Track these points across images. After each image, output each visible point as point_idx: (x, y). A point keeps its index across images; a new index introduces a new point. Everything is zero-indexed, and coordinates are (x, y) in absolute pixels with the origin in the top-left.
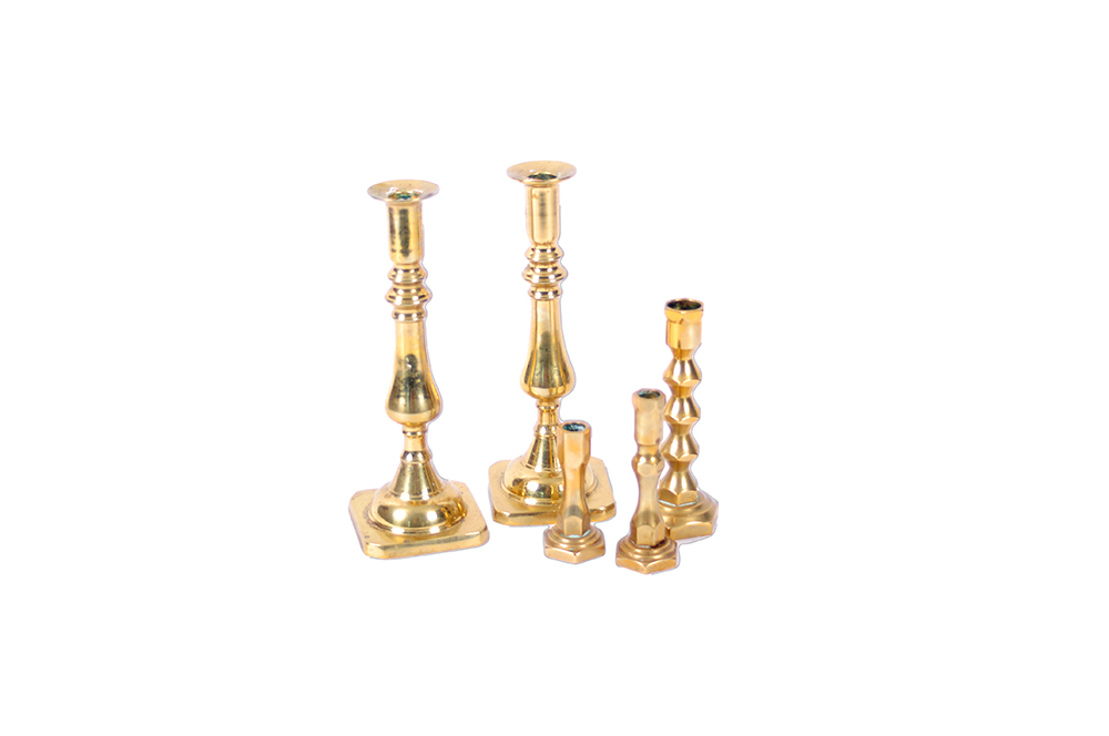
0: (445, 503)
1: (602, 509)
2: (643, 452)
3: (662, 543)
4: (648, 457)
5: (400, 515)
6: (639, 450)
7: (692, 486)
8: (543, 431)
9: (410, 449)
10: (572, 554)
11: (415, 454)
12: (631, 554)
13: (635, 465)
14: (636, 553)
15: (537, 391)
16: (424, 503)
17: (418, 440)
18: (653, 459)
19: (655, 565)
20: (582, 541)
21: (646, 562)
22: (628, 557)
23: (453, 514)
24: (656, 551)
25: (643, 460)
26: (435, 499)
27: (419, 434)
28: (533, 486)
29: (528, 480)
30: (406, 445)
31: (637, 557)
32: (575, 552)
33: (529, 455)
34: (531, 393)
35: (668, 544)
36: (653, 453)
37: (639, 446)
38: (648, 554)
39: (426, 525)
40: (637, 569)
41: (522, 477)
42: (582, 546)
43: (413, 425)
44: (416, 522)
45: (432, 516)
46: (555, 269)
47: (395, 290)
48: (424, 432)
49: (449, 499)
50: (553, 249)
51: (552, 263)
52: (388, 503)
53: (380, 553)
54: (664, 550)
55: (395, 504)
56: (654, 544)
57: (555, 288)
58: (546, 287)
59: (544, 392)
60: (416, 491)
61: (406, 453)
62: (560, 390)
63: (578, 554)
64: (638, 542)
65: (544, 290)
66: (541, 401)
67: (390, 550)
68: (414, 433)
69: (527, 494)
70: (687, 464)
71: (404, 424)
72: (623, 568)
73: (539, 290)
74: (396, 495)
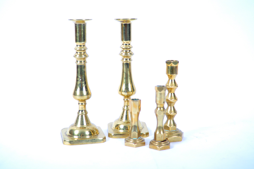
0: (92, 129)
1: (145, 133)
2: (159, 106)
3: (165, 140)
4: (160, 108)
5: (76, 132)
6: (157, 105)
7: (174, 124)
8: (126, 108)
9: (80, 110)
10: (134, 144)
11: (82, 111)
12: (154, 144)
13: (156, 111)
14: (156, 143)
15: (123, 93)
16: (85, 128)
17: (83, 106)
18: (162, 109)
19: (162, 148)
20: (137, 140)
21: (159, 146)
22: (153, 145)
23: (94, 133)
24: (163, 143)
25: (159, 109)
26: (88, 127)
27: (84, 104)
28: (122, 127)
29: (120, 125)
30: (79, 108)
31: (156, 144)
32: (135, 143)
33: (121, 117)
34: (122, 94)
35: (167, 141)
36: (162, 106)
37: (157, 104)
38: (160, 144)
39: (85, 136)
40: (156, 149)
41: (118, 124)
42: (138, 142)
43: (82, 101)
44: (82, 135)
45: (87, 133)
46: (130, 51)
47: (77, 53)
48: (85, 104)
49: (93, 128)
50: (129, 44)
51: (129, 49)
52: (73, 128)
53: (68, 143)
54: (166, 143)
55: (75, 129)
56: (162, 140)
57: (130, 58)
58: (127, 57)
59: (126, 94)
60: (82, 124)
61: (79, 111)
62: (131, 93)
63: (136, 144)
64: (157, 140)
65: (126, 58)
66: (125, 97)
67: (71, 143)
68: (82, 104)
69: (120, 129)
70: (173, 116)
71: (79, 100)
72: (152, 149)
73: (124, 58)
74: (75, 126)
